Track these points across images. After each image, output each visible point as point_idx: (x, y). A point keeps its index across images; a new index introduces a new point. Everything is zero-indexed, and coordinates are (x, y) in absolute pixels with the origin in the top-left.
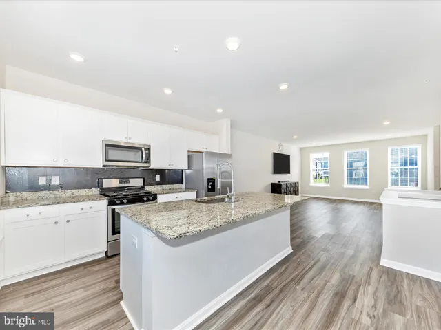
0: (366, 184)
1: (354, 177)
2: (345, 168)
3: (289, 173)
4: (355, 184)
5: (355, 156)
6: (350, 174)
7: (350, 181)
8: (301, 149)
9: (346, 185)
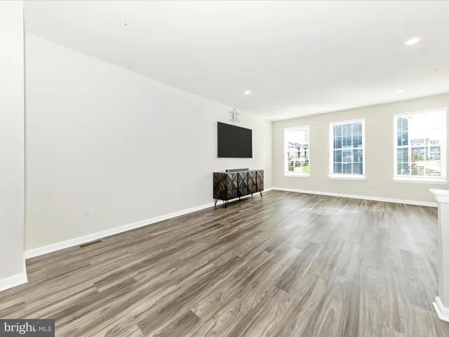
0: (362, 173)
1: (342, 163)
2: (331, 149)
3: (250, 156)
4: (344, 172)
5: (344, 130)
6: (338, 158)
7: (338, 168)
8: (273, 123)
9: (332, 174)
